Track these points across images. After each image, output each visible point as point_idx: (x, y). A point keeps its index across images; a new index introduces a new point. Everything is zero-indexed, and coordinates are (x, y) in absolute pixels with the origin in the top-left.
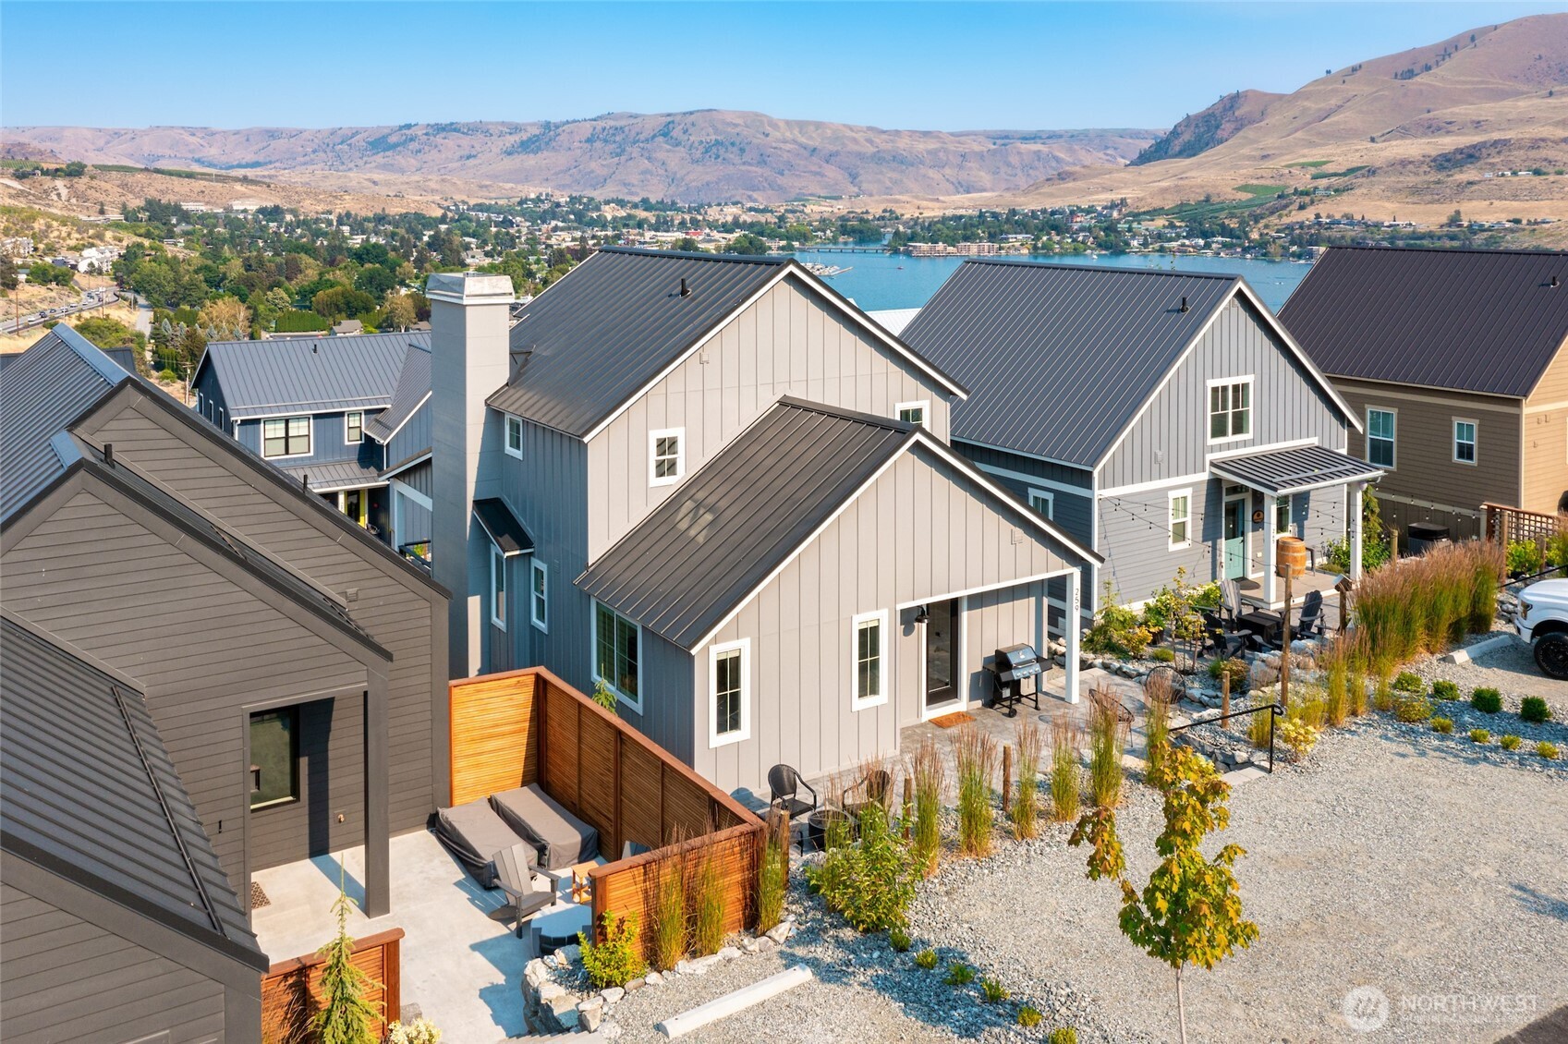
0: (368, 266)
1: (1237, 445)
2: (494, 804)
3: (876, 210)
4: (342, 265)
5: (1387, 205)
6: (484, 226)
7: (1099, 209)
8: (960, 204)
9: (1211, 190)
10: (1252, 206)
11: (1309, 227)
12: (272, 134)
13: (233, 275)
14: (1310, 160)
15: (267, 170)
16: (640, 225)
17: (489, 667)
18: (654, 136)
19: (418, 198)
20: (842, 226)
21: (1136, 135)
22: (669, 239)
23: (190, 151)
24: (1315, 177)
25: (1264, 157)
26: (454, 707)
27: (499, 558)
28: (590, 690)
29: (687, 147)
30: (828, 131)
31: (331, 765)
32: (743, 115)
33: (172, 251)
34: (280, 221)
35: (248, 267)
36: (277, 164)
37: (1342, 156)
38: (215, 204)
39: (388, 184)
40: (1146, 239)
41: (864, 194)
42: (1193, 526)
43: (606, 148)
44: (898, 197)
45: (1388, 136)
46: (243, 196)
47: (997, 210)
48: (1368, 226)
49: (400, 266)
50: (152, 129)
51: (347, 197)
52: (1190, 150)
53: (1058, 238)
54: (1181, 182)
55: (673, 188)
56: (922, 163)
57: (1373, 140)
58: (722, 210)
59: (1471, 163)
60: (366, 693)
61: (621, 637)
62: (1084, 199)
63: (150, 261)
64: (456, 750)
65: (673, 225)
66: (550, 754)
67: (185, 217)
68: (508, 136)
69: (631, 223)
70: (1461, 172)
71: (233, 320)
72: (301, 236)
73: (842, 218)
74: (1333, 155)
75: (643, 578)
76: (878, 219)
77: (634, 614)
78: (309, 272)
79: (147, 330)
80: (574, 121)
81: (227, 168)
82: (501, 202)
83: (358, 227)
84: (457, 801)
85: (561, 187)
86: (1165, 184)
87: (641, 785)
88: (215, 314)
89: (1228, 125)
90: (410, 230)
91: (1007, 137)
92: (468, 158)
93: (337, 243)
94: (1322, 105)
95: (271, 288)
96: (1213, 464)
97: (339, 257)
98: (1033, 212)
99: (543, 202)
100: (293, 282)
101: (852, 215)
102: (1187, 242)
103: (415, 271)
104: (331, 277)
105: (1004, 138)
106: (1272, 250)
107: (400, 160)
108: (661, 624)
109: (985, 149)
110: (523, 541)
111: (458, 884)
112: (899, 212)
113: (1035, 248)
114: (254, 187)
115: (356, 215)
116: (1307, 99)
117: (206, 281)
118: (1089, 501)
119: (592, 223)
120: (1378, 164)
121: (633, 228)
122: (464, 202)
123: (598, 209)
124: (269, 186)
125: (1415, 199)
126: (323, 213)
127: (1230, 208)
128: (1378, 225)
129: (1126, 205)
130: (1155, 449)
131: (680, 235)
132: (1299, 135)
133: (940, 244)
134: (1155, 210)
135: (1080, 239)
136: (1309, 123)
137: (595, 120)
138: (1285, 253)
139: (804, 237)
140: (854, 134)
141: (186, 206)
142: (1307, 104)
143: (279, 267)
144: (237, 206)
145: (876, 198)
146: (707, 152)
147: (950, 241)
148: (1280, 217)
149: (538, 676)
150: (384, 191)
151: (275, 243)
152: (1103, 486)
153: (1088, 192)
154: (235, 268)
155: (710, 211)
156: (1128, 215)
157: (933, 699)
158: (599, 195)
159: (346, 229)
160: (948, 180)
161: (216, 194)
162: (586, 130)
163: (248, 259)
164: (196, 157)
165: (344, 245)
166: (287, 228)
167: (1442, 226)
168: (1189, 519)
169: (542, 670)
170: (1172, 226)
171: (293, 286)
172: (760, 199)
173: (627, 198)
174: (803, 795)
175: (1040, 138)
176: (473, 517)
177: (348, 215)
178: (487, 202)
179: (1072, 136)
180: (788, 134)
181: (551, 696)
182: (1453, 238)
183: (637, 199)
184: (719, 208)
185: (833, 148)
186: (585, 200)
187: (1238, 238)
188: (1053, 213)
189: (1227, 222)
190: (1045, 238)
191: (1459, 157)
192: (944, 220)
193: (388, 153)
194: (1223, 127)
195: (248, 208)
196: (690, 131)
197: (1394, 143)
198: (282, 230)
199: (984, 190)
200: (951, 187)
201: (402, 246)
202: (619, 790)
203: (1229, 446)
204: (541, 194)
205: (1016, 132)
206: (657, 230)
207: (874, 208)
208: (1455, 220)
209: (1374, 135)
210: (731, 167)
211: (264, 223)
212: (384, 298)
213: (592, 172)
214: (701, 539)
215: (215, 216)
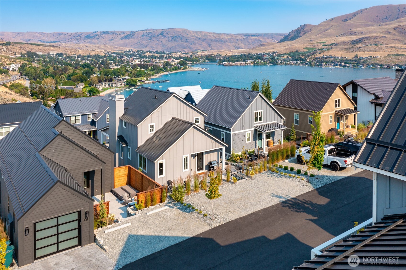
0: (86, 69)
1: (260, 123)
2: (122, 188)
3: (215, 54)
4: (79, 69)
5: (340, 53)
6: (115, 58)
7: (271, 53)
8: (236, 52)
9: (298, 49)
10: (307, 53)
11: (321, 58)
12: (60, 34)
13: (50, 71)
14: (322, 41)
15: (58, 43)
16: (155, 58)
17: (120, 165)
18: (159, 35)
19: (98, 51)
20: (206, 58)
21: (280, 35)
22: (163, 61)
23: (38, 38)
24: (323, 46)
25: (311, 41)
26: (115, 172)
27: (122, 146)
28: (138, 169)
29: (168, 37)
30: (203, 34)
31: (95, 181)
32: (182, 29)
33: (34, 65)
34: (62, 57)
35: (54, 69)
36: (61, 42)
37: (329, 41)
38: (45, 52)
39: (90, 47)
40: (282, 61)
41: (212, 49)
42: (251, 138)
43: (147, 38)
44: (221, 50)
45: (341, 35)
46: (52, 50)
47: (245, 54)
48: (335, 58)
49: (94, 69)
50: (28, 32)
51: (80, 51)
52: (293, 39)
53: (260, 61)
54: (290, 47)
55: (164, 48)
56: (227, 41)
57: (337, 37)
58: (176, 54)
59: (360, 42)
60: (101, 169)
61: (143, 160)
62: (267, 51)
63: (29, 68)
64: (115, 179)
65: (164, 58)
66: (131, 180)
67: (37, 56)
68: (122, 35)
69: (153, 57)
70: (358, 45)
71: (51, 83)
72: (68, 61)
73: (207, 56)
74: (327, 40)
75: (147, 150)
76: (216, 56)
77: (145, 156)
78: (70, 70)
79: (28, 86)
80: (139, 31)
81: (48, 43)
82: (120, 52)
83: (83, 58)
84: (115, 188)
85: (135, 48)
86: (287, 47)
87: (146, 183)
88: (46, 82)
89: (302, 32)
90: (96, 59)
91: (248, 35)
92: (111, 40)
93: (77, 63)
94: (325, 28)
95: (60, 75)
96: (255, 127)
97: (78, 67)
98: (254, 54)
99: (130, 52)
100: (66, 73)
101: (209, 55)
102: (292, 62)
103: (98, 70)
104: (76, 72)
105: (247, 35)
106: (312, 64)
107: (94, 41)
108: (150, 157)
109: (243, 38)
110: (126, 143)
111: (116, 200)
112: (221, 54)
113: (254, 63)
114: (55, 48)
115: (82, 55)
116: (321, 26)
117: (43, 73)
118: (230, 134)
119: (143, 57)
120: (338, 43)
121: (154, 58)
122: (110, 52)
123: (145, 53)
124: (59, 48)
125: (347, 51)
126: (73, 55)
127: (303, 53)
128: (338, 58)
129: (277, 53)
130: (243, 124)
131: (165, 60)
132: (319, 35)
133: (231, 62)
134: (284, 54)
135: (266, 61)
136: (322, 32)
137: (144, 31)
138: (315, 65)
139: (197, 61)
140: (210, 34)
141: (37, 53)
142: (321, 27)
143: (63, 69)
144: (51, 53)
145: (215, 50)
146: (172, 39)
147: (233, 62)
148: (314, 56)
149: (129, 167)
150: (89, 49)
151: (61, 63)
152: (233, 131)
153: (267, 49)
154: (51, 70)
155: (173, 54)
156: (278, 55)
157: (198, 170)
158: (145, 50)
159: (80, 59)
160: (233, 46)
161: (46, 50)
162: (142, 33)
163: (54, 67)
164: (40, 40)
165: (79, 63)
166: (64, 58)
167: (353, 58)
168: (250, 137)
169: (130, 166)
170: (288, 58)
171: (66, 74)
172: (186, 51)
173: (152, 51)
174: (173, 185)
175: (256, 35)
176: (117, 139)
177: (80, 55)
178: (116, 52)
179: (264, 35)
180: (193, 34)
181: (131, 170)
182: (355, 61)
183: (155, 51)
184: (176, 53)
185: (204, 38)
186: (141, 51)
187: (304, 61)
188: (259, 54)
189: (301, 57)
190: (257, 61)
191: (357, 41)
192: (232, 56)
193: (90, 39)
194: (301, 33)
195: (54, 53)
196: (168, 34)
197: (342, 37)
198: (63, 59)
199: (242, 48)
200: (234, 48)
201: (94, 63)
202: (142, 184)
203: (258, 123)
204: (130, 50)
205: (250, 34)
206: (160, 59)
207: (215, 53)
208: (356, 57)
209: (337, 35)
210: (179, 43)
211: (58, 57)
212: (90, 77)
213: (143, 44)
214: (157, 143)
215: (45, 55)
